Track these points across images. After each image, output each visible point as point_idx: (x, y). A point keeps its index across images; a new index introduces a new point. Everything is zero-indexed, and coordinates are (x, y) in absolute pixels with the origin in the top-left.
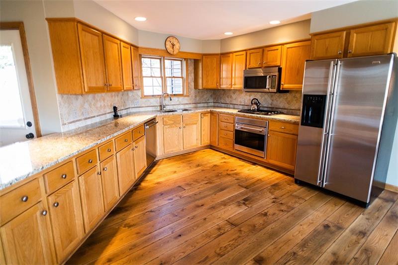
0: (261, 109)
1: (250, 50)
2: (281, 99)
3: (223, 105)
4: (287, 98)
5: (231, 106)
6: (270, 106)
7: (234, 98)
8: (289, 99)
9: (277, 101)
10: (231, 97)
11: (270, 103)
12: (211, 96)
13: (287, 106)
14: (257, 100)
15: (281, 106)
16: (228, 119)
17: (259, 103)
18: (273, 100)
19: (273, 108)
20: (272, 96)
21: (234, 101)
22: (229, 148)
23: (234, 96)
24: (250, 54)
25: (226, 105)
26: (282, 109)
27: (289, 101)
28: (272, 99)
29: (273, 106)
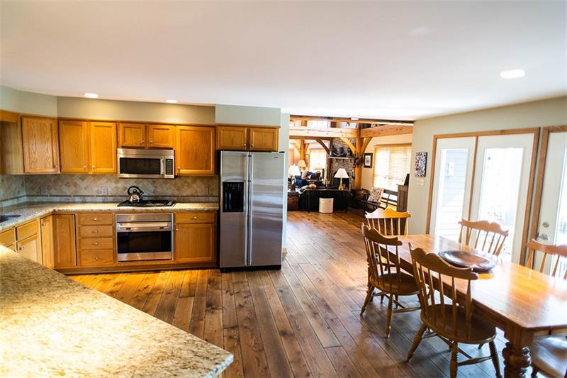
0: (145, 199)
1: (122, 122)
2: (168, 185)
3: (57, 199)
4: (175, 184)
5: (77, 199)
6: (153, 194)
7: (83, 187)
8: (178, 185)
9: (162, 188)
10: (75, 185)
11: (152, 190)
12: (22, 185)
13: (176, 193)
14: (138, 188)
15: (169, 192)
16: (101, 219)
17: (141, 192)
18: (156, 187)
19: (158, 196)
20: (154, 182)
21: (84, 190)
22: (108, 262)
23: (83, 184)
24: (125, 127)
25: (63, 199)
26: (170, 196)
27: (179, 187)
28: (155, 185)
29: (157, 194)
